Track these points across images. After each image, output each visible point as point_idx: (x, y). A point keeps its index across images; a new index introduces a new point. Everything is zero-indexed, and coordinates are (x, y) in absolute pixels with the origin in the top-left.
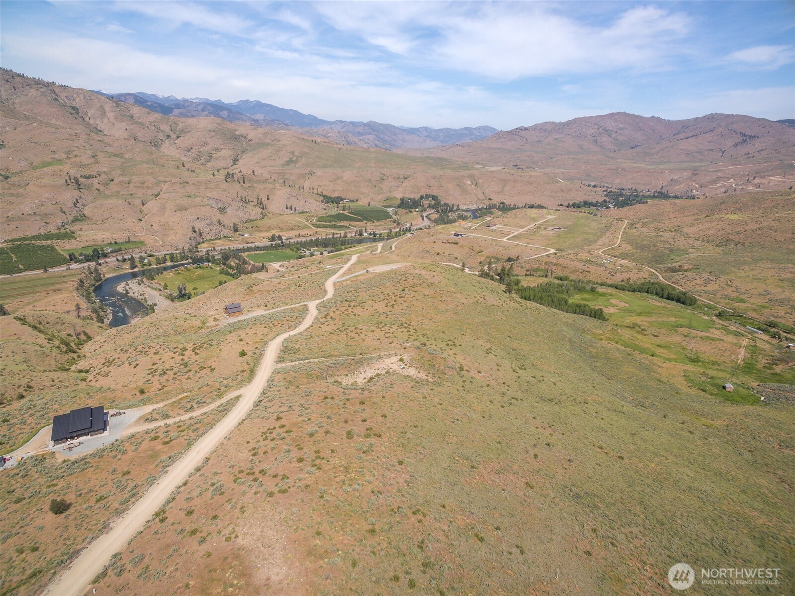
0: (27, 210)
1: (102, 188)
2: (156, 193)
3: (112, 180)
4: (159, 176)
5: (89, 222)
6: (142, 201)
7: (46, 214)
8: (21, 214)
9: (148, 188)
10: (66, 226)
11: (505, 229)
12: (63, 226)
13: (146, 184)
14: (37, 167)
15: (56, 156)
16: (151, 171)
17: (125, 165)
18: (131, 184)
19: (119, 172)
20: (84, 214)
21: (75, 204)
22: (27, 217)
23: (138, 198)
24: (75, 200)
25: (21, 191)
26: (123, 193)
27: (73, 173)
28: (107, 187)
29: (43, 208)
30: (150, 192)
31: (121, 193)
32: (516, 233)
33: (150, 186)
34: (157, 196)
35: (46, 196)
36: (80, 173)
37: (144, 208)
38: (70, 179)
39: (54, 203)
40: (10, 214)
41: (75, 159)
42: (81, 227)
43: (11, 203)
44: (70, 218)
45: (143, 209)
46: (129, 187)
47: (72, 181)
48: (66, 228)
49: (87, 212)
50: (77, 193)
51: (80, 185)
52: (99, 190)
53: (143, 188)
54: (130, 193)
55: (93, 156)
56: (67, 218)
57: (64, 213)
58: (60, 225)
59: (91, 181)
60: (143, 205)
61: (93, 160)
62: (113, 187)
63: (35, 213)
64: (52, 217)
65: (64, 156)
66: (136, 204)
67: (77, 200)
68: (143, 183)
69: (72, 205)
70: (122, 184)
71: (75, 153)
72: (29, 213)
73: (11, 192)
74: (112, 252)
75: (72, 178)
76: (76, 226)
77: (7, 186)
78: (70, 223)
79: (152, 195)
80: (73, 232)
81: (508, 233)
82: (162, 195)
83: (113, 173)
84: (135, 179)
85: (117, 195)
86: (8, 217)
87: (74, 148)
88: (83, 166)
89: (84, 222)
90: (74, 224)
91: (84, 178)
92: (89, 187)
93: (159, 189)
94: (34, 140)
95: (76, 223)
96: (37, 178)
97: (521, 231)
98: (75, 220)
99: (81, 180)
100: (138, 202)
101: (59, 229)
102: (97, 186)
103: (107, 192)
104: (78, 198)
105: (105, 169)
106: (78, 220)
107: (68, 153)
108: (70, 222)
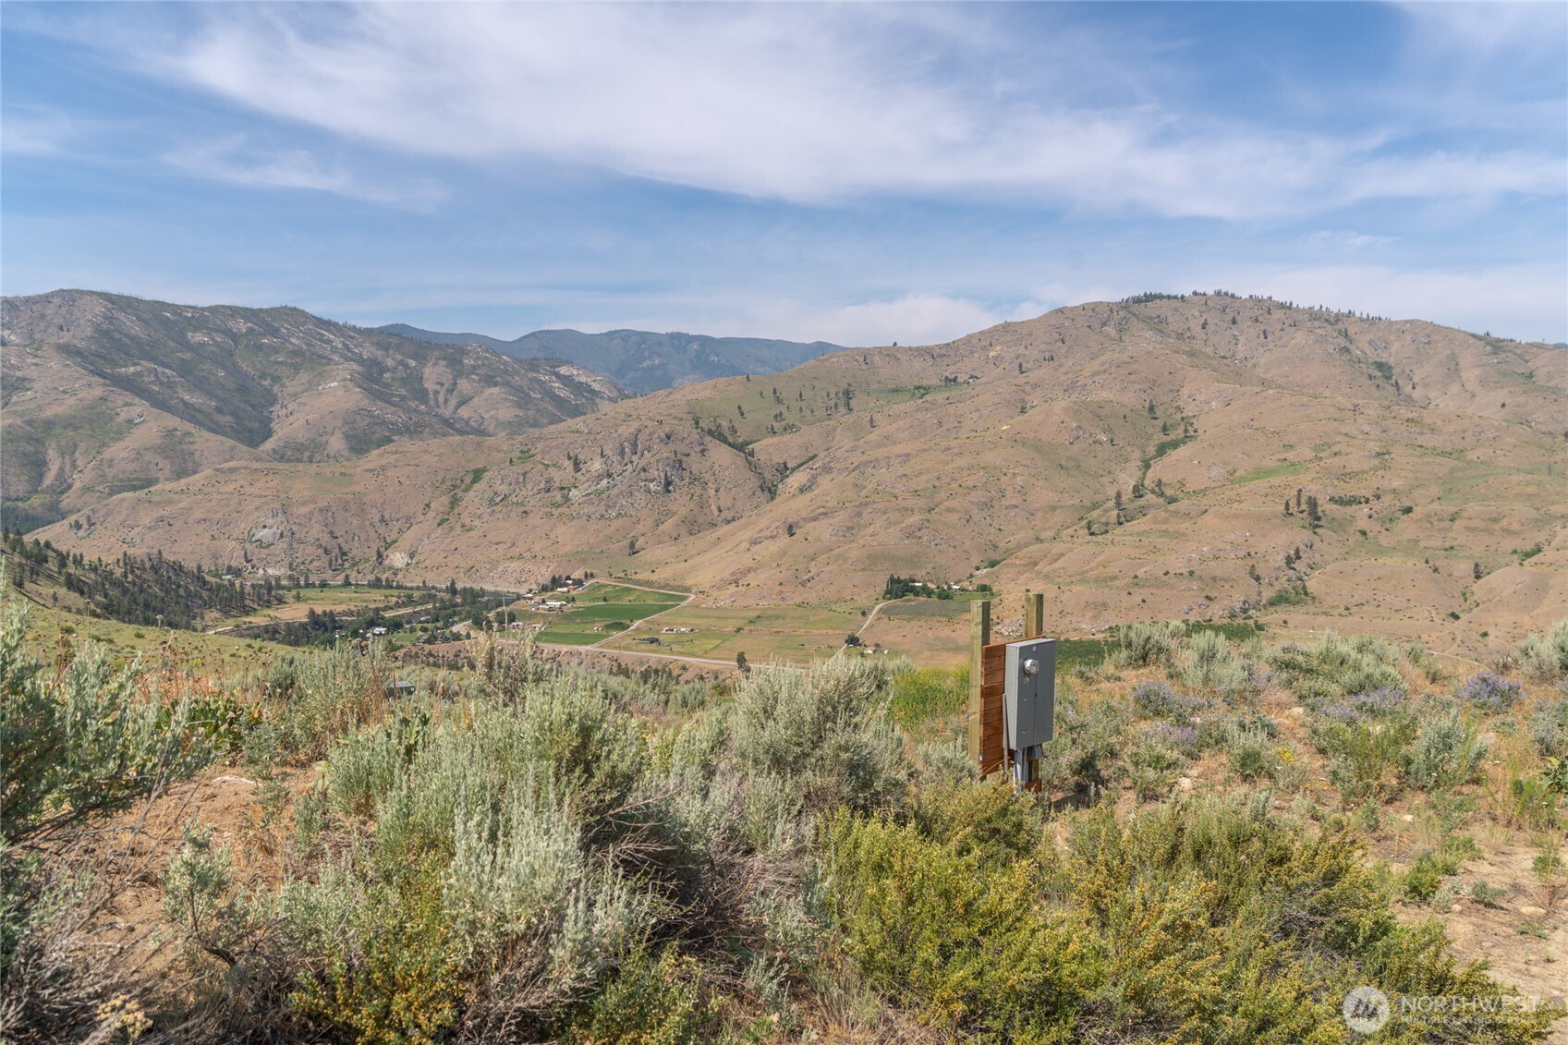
0: (1178, 564)
1: (1373, 527)
2: (1529, 547)
3: (1408, 510)
4: (1553, 503)
5: (1312, 609)
6: (1477, 565)
7: (1214, 579)
8: (1162, 573)
9: (1509, 532)
10: (1252, 612)
12: (1245, 611)
13: (1504, 522)
14: (1243, 479)
15: (1291, 456)
16: (1532, 489)
17: (1459, 474)
18: (1457, 522)
19: (1435, 490)
20: (1304, 588)
21: (1289, 561)
22: (1174, 580)
23: (1468, 558)
24: (1292, 552)
25: (1186, 525)
26: (1431, 543)
27: (1311, 489)
28: (1388, 526)
29: (1213, 564)
30: (1509, 544)
31: (1422, 544)
33: (1515, 527)
34: (1528, 555)
35: (1233, 537)
36: (1330, 491)
37: (1479, 588)
38: (1299, 504)
39: (1241, 554)
40: (1140, 573)
41: (1336, 461)
42: (1284, 617)
43: (1155, 550)
44: (1268, 594)
45: (1475, 587)
46: (1450, 529)
47: (1304, 507)
48: (1250, 618)
49: (1311, 585)
50: (1302, 536)
51: (1319, 519)
52: (1364, 533)
53: (1491, 532)
54: (1447, 545)
55: (1378, 454)
56: (1260, 593)
57: (1258, 579)
58: (1238, 606)
59: (1349, 510)
60: (1478, 577)
61: (1377, 462)
62: (1406, 528)
63: (1191, 573)
64: (1227, 586)
65: (1309, 454)
66: (1456, 574)
67: (1297, 551)
68: (1495, 520)
69: (1283, 563)
70: (1434, 520)
71: (1336, 449)
72: (1179, 571)
73: (1164, 527)
75: (1304, 500)
76: (1275, 615)
77: (1163, 515)
78: (1265, 606)
79: (1515, 552)
80: (1260, 628)
82: (1548, 555)
83: (1416, 493)
84: (1473, 508)
85: (1411, 547)
86: (1136, 577)
87: (1338, 438)
88: (1345, 476)
89: (1298, 607)
90: (1272, 609)
91: (1336, 502)
92: (1340, 526)
93: (1540, 537)
94: (1256, 424)
95: (1278, 608)
96: (1230, 501)
98: (1280, 600)
99: (1325, 507)
100: (1464, 568)
101: (1233, 616)
102: (1363, 523)
103: (1385, 540)
104: (1302, 547)
105: (1396, 483)
106: (1287, 601)
107: (1317, 448)
108: (1264, 602)
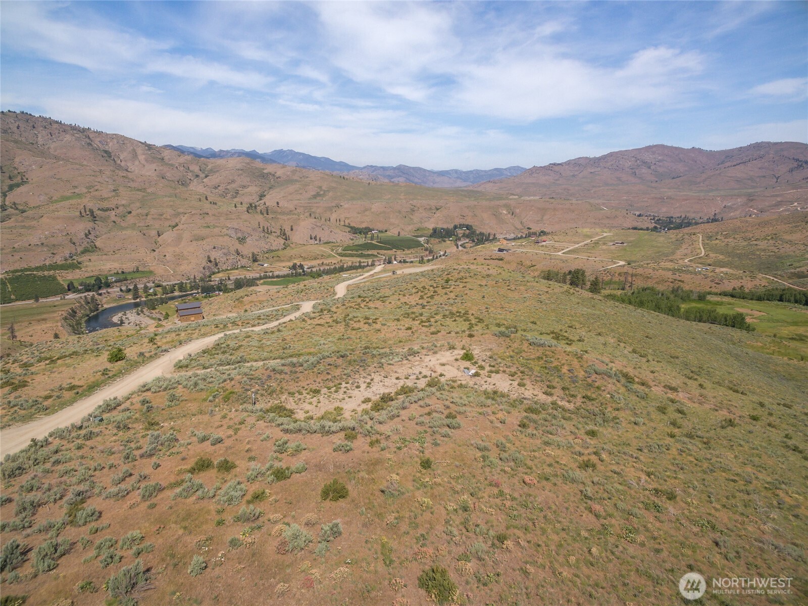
0: (34, 240)
1: (118, 220)
2: (174, 224)
3: (130, 213)
4: (179, 208)
5: (100, 253)
6: (158, 232)
7: (54, 245)
8: (27, 245)
9: (166, 219)
10: (74, 257)
12: (71, 257)
13: (164, 216)
14: (56, 201)
15: (76, 191)
16: (171, 203)
17: (145, 198)
18: (149, 216)
19: (138, 204)
20: (95, 245)
21: (86, 235)
22: (34, 248)
23: (154, 229)
24: (87, 232)
25: (34, 223)
26: (140, 225)
27: (90, 205)
28: (124, 219)
29: (52, 239)
30: (167, 223)
31: (137, 225)
32: (571, 248)
33: (169, 217)
34: (174, 227)
35: (58, 227)
36: (97, 205)
37: (160, 239)
38: (86, 212)
39: (64, 234)
40: (16, 246)
41: (96, 193)
42: (89, 258)
43: (21, 235)
44: (80, 249)
45: (159, 240)
46: (146, 219)
47: (88, 213)
48: (74, 260)
49: (98, 243)
50: (90, 225)
51: (95, 217)
52: (115, 222)
53: (161, 220)
54: (146, 225)
55: (114, 190)
56: (76, 249)
57: (74, 244)
58: (68, 256)
59: (107, 213)
60: (159, 236)
61: (114, 193)
62: (130, 219)
63: (42, 244)
64: (61, 248)
65: (85, 190)
66: (152, 235)
67: (89, 231)
68: (162, 215)
69: (84, 236)
70: (140, 216)
71: (96, 188)
72: (36, 244)
73: (23, 224)
74: (116, 282)
75: (87, 210)
76: (85, 257)
77: (21, 219)
78: (79, 254)
79: (170, 226)
80: (80, 263)
82: (180, 226)
83: (132, 206)
84: (153, 211)
85: (133, 226)
86: (14, 248)
87: (96, 184)
88: (102, 199)
89: (94, 253)
90: (83, 255)
91: (101, 210)
92: (104, 220)
93: (177, 220)
94: (57, 177)
95: (86, 254)
96: (53, 211)
97: (577, 246)
98: (85, 251)
99: (97, 213)
100: (154, 233)
101: (66, 260)
102: (114, 218)
103: (123, 224)
104: (91, 229)
105: (124, 202)
106: (89, 251)
107: (89, 188)
108: (79, 252)
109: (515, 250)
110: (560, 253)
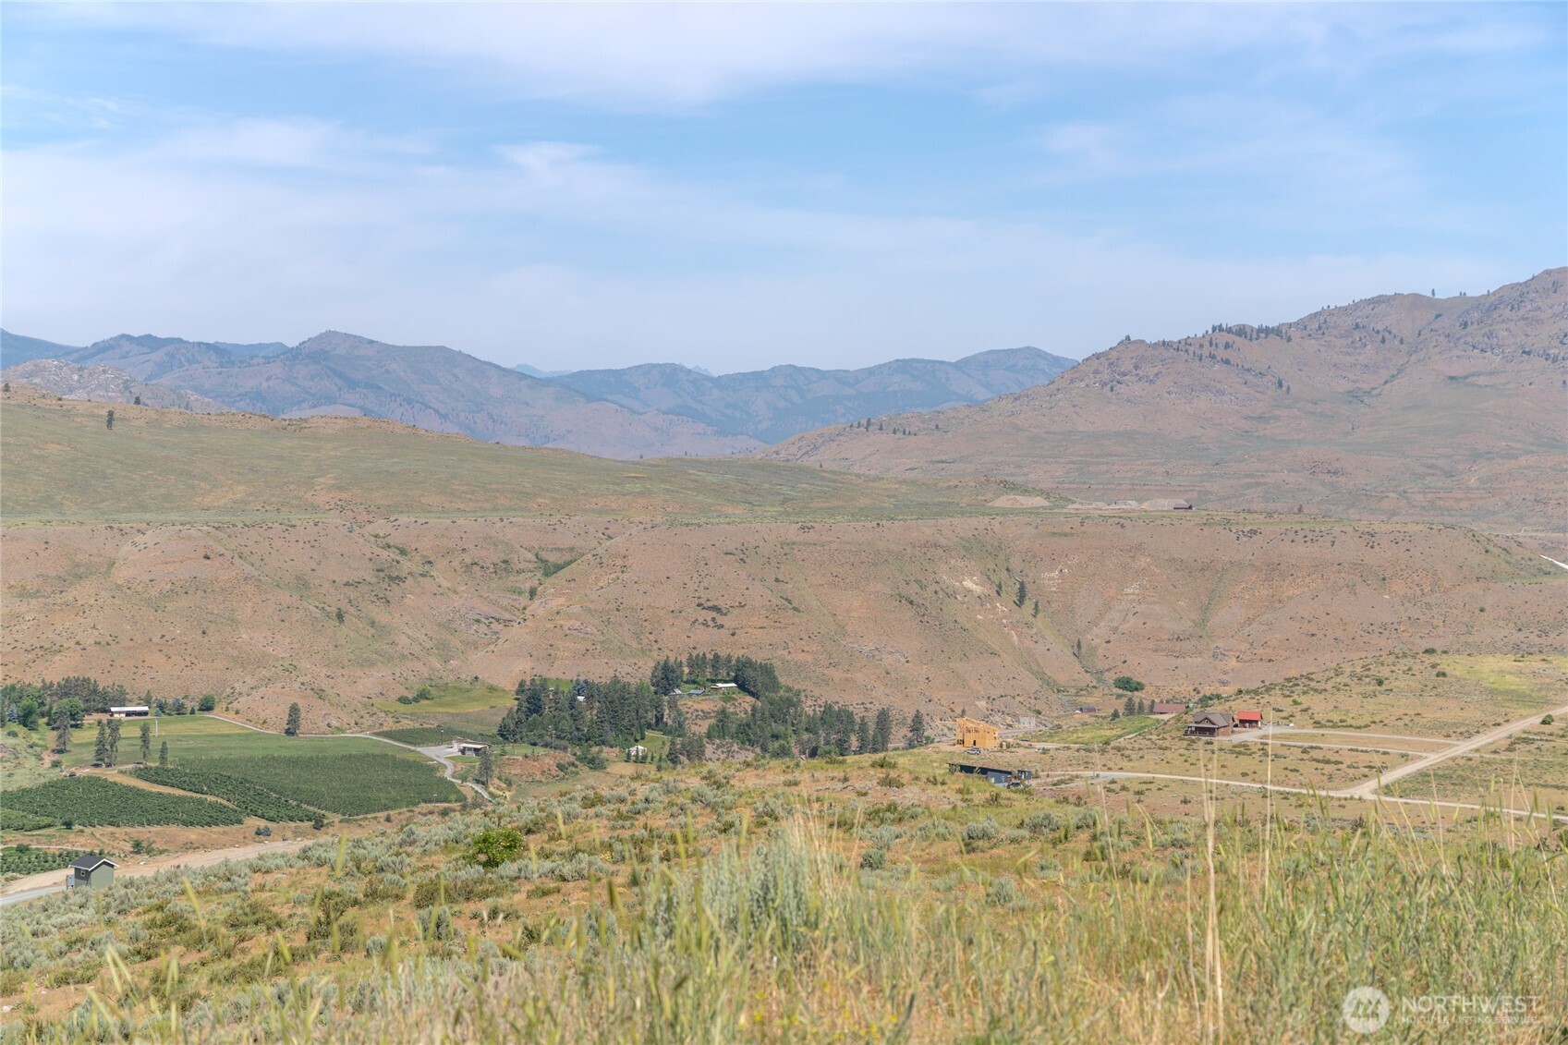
11: (1334, 741)
32: (1431, 760)
81: (1377, 760)
97: (1463, 748)
109: (1058, 774)
110: (1366, 790)
